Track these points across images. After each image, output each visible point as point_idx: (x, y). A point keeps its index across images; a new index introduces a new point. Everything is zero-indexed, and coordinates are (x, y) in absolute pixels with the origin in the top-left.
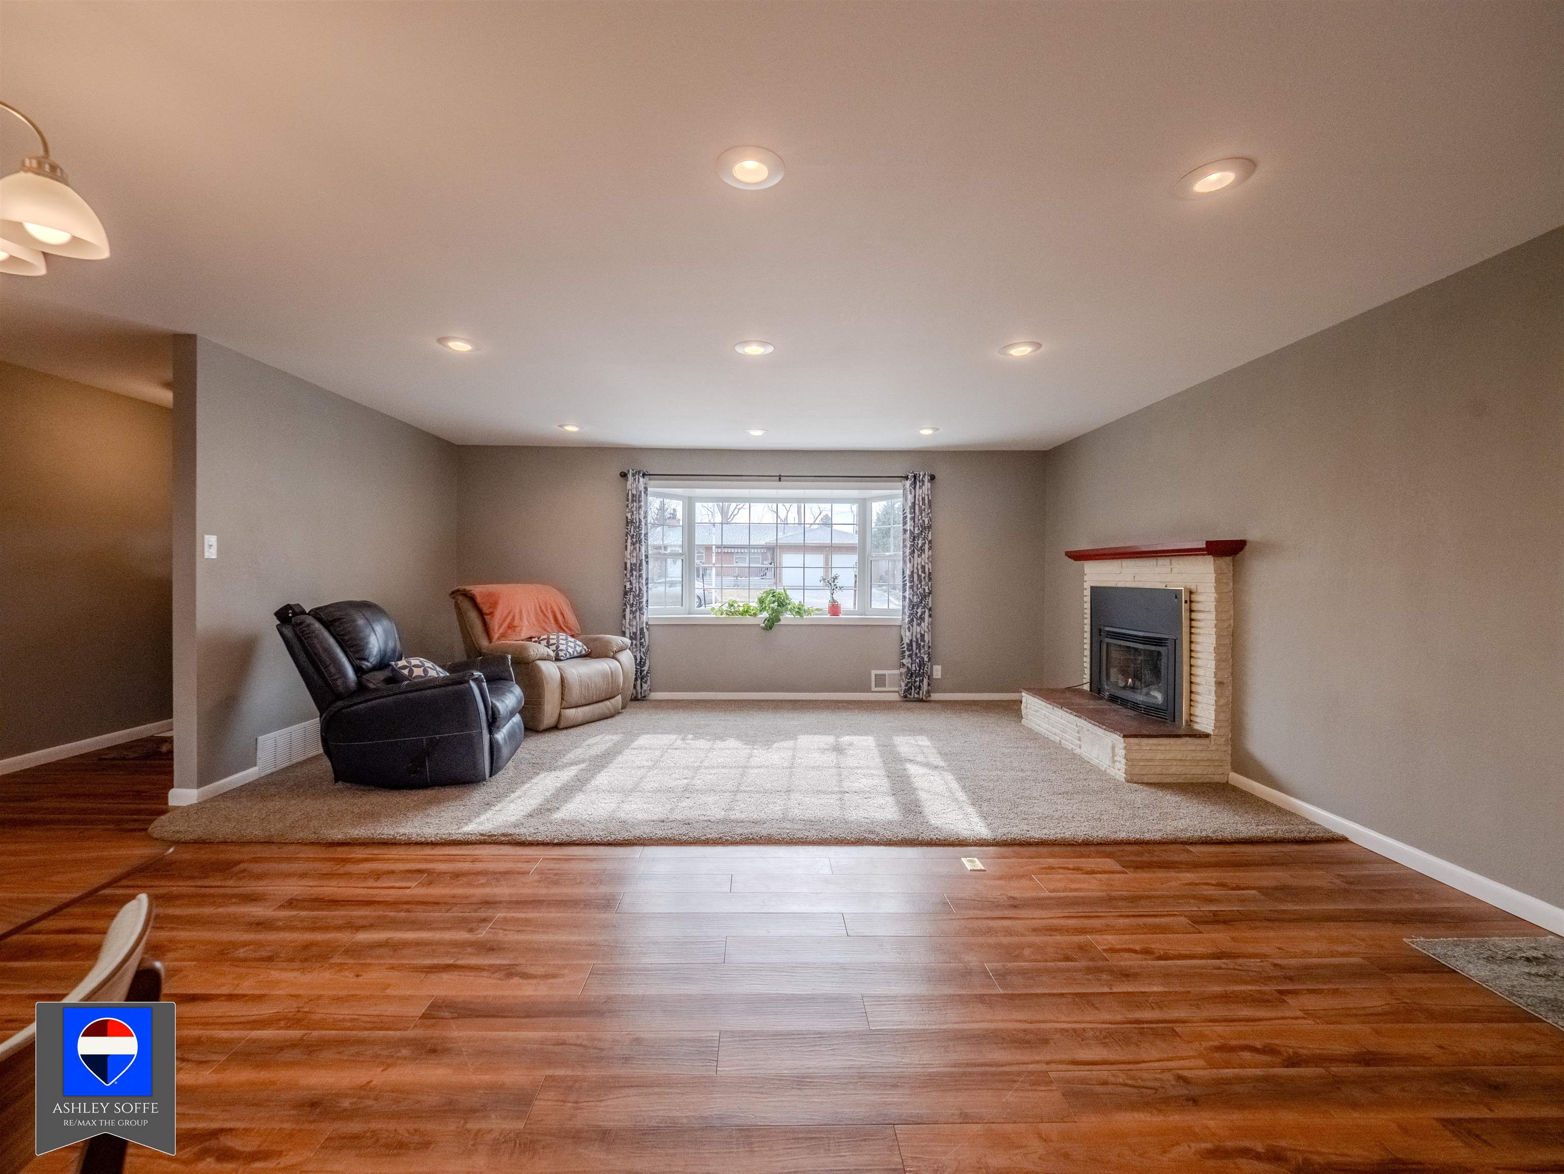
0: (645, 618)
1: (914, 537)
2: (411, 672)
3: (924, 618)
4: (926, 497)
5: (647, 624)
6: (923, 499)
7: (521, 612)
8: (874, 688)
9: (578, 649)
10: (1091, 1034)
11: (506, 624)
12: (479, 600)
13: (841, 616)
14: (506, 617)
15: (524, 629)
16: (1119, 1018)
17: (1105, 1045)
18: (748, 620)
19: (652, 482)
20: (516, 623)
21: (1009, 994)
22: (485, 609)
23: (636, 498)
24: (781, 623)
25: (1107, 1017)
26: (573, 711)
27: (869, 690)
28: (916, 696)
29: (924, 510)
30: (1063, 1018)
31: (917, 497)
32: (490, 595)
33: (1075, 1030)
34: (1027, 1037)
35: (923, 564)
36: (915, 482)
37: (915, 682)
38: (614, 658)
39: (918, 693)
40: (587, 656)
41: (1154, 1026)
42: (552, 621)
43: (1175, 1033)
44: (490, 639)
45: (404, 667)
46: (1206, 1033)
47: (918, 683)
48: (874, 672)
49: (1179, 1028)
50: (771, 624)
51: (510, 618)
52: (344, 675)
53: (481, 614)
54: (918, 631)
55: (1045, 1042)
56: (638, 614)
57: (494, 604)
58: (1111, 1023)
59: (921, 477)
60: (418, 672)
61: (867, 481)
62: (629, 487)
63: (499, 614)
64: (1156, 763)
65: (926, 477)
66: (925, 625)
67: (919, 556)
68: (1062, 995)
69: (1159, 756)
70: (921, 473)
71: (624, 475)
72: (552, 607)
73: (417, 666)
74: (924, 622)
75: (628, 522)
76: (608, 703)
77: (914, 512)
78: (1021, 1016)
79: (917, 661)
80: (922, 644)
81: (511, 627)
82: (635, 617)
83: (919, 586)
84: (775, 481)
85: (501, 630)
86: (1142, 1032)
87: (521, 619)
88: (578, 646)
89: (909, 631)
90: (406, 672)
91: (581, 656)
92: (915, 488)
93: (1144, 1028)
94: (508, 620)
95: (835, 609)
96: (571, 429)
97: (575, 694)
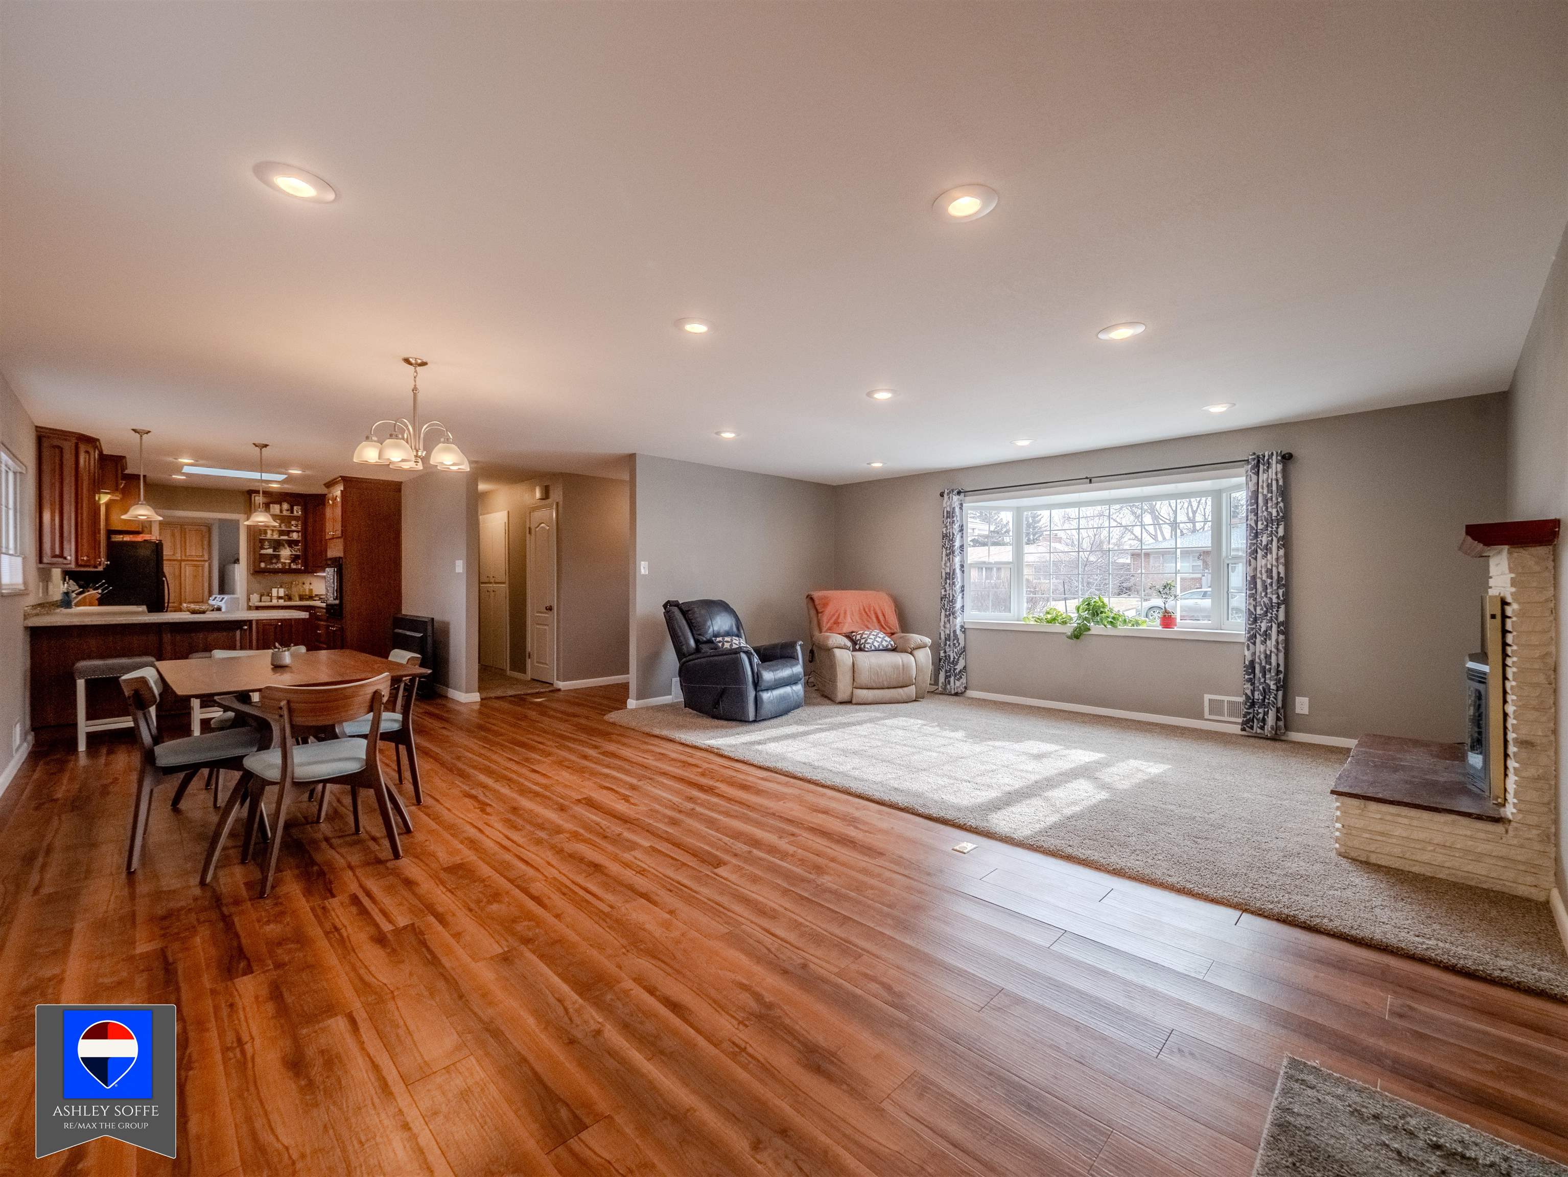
0: (958, 621)
1: (1257, 533)
2: (723, 645)
3: (1270, 635)
4: (1274, 483)
5: (962, 627)
6: (1269, 486)
7: (845, 613)
8: (1207, 716)
9: (885, 644)
11: (832, 621)
12: (817, 602)
13: (1176, 629)
14: (834, 615)
15: (847, 625)
18: (1057, 628)
19: (967, 498)
20: (840, 620)
22: (818, 607)
23: (950, 515)
24: (1090, 633)
26: (865, 691)
27: (1200, 716)
28: (1259, 731)
29: (1272, 499)
31: (1260, 484)
32: (826, 598)
35: (1269, 566)
36: (1258, 466)
37: (1258, 713)
38: (911, 653)
39: (1262, 728)
40: (894, 650)
42: (875, 619)
44: (821, 631)
45: (720, 642)
47: (1261, 716)
48: (1207, 697)
50: (1078, 634)
51: (836, 615)
52: (688, 644)
53: (817, 612)
54: (1262, 650)
56: (951, 617)
57: (825, 605)
59: (1266, 458)
60: (727, 645)
61: (1197, 471)
62: (945, 505)
63: (829, 611)
64: (1394, 841)
65: (1274, 457)
66: (1271, 644)
67: (1265, 556)
69: (1398, 832)
70: (1266, 454)
71: (942, 495)
72: (874, 610)
73: (727, 642)
74: (1270, 639)
75: (945, 536)
76: (900, 690)
77: (1257, 503)
79: (1261, 687)
80: (1268, 667)
81: (837, 623)
82: (949, 621)
83: (1263, 594)
84: (1086, 483)
85: (829, 625)
87: (845, 617)
88: (887, 641)
89: (1248, 649)
90: (720, 645)
91: (886, 650)
92: (1258, 474)
94: (834, 618)
95: (1167, 620)
96: (877, 465)
97: (863, 678)
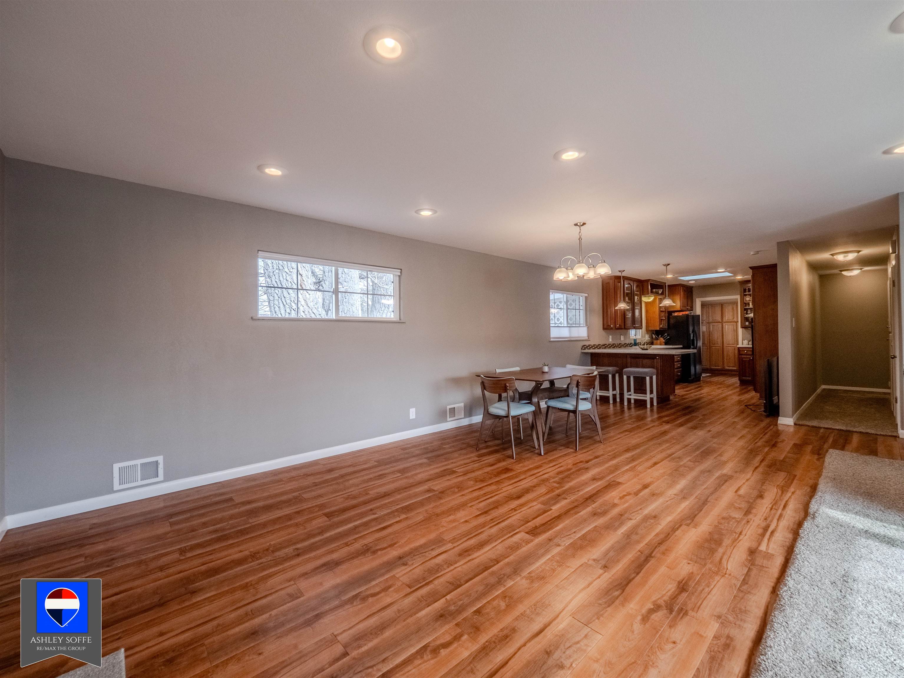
10: (445, 567)
16: (436, 582)
17: (437, 565)
21: (489, 569)
25: (442, 580)
30: (459, 569)
33: (452, 565)
34: (467, 553)
41: (420, 585)
43: (409, 586)
46: (395, 594)
49: (409, 590)
55: (460, 555)
58: (438, 577)
68: (467, 581)
78: (477, 561)
86: (424, 579)
93: (424, 581)
